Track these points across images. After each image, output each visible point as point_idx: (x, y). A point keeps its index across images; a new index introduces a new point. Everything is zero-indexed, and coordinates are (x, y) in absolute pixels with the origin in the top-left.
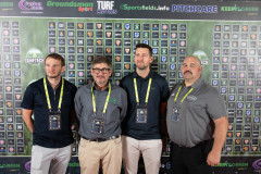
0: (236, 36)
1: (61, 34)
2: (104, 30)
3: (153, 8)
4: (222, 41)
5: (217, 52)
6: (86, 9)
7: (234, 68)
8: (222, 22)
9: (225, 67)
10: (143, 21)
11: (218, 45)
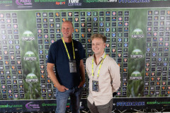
0: (163, 18)
1: (45, 20)
2: (73, 17)
4: (153, 21)
5: (149, 29)
6: (61, 3)
7: (161, 39)
8: (153, 9)
9: (155, 39)
10: (99, 10)
11: (150, 24)
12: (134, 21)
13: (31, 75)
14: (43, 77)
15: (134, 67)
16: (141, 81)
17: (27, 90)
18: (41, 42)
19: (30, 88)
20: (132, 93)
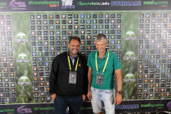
0: (154, 21)
1: (39, 23)
2: (67, 19)
3: (99, 4)
4: (145, 24)
5: (141, 31)
7: (153, 41)
8: (144, 12)
9: (147, 42)
10: (92, 12)
11: (142, 26)
12: (127, 24)
13: (24, 78)
14: (36, 79)
15: (127, 69)
16: (134, 83)
17: (19, 93)
18: (34, 44)
19: (22, 92)
20: (126, 95)
